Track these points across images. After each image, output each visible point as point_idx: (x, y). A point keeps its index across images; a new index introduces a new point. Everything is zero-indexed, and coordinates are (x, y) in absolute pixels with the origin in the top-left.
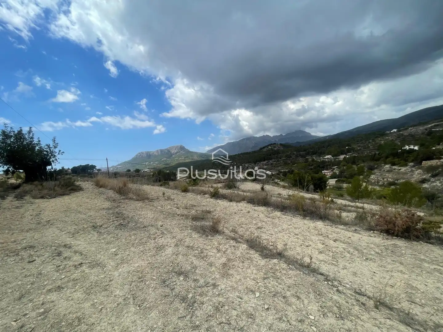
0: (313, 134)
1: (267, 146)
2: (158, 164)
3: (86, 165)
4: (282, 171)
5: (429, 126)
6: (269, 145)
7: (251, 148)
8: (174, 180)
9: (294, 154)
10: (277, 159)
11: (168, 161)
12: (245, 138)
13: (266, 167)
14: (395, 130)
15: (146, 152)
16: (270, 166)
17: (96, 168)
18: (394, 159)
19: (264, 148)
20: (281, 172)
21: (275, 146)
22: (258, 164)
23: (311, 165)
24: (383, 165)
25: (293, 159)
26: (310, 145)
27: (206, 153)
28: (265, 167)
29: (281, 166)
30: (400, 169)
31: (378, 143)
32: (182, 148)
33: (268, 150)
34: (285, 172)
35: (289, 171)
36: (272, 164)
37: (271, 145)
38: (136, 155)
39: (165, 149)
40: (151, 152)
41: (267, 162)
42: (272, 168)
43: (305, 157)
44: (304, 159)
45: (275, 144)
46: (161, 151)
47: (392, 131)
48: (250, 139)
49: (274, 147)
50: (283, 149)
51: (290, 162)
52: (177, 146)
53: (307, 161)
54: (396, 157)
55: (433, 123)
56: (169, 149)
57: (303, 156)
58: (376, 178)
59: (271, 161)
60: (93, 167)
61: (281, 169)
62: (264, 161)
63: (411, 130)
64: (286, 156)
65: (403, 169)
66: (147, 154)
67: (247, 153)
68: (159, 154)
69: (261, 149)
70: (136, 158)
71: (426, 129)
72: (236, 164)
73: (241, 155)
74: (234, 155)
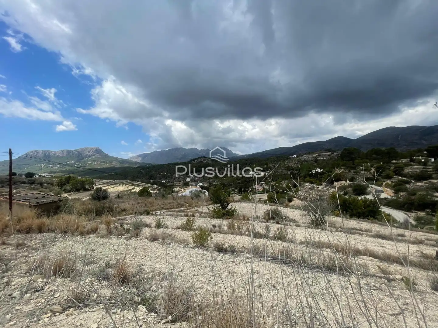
0: (233, 152)
2: (61, 168)
5: (315, 155)
6: (198, 158)
7: (180, 159)
11: (77, 165)
12: (173, 148)
14: (295, 156)
15: (43, 151)
18: (310, 179)
19: (193, 160)
20: (213, 185)
24: (303, 183)
27: (129, 160)
28: (197, 179)
30: (318, 188)
31: (286, 165)
32: (98, 151)
33: (198, 163)
34: (217, 185)
35: (220, 184)
37: (200, 158)
38: (26, 154)
39: (75, 150)
40: (51, 152)
42: (204, 180)
45: (204, 157)
46: (68, 152)
47: (293, 156)
48: (178, 150)
50: (212, 162)
52: (93, 148)
54: (312, 177)
55: (317, 153)
56: (80, 150)
58: (303, 194)
63: (305, 157)
65: (320, 187)
66: (45, 154)
68: (64, 155)
69: (191, 161)
71: (314, 157)
72: (165, 173)
73: (171, 165)
74: (163, 165)
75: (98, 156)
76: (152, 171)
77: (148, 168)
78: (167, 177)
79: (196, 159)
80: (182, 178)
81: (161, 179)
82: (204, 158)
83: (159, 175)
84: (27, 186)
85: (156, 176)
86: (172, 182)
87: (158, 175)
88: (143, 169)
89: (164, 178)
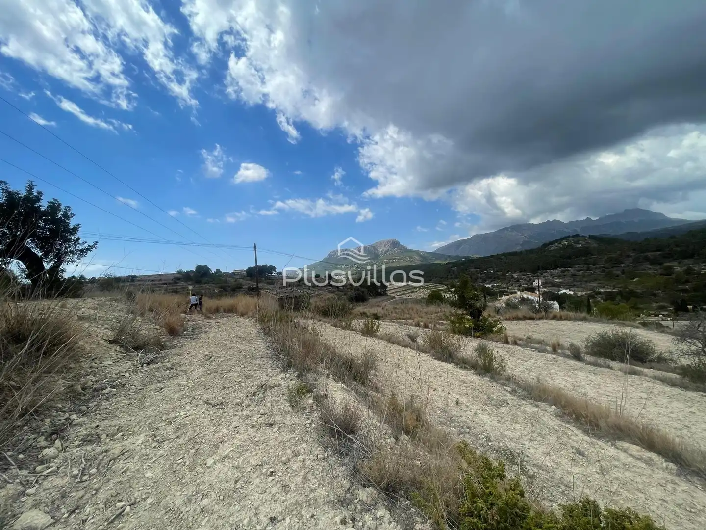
1: (559, 240)
3: (263, 266)
4: (602, 290)
6: (562, 239)
8: (384, 295)
9: (628, 256)
10: (586, 266)
13: (561, 280)
16: (568, 280)
17: (276, 270)
19: (552, 243)
20: (600, 293)
21: (578, 241)
22: (542, 274)
23: (683, 280)
25: (628, 266)
26: (672, 237)
28: (558, 280)
29: (596, 280)
32: (395, 244)
33: (561, 249)
34: (611, 292)
35: (620, 291)
36: (573, 275)
37: (567, 238)
38: (329, 255)
39: (370, 246)
41: (562, 272)
42: (575, 283)
43: (661, 264)
44: (658, 267)
45: (577, 235)
48: (518, 227)
49: (575, 243)
50: (596, 246)
51: (619, 273)
52: (389, 241)
53: (669, 271)
56: (374, 245)
57: (653, 262)
59: (570, 269)
60: (272, 269)
61: (599, 286)
62: (556, 268)
64: (610, 260)
67: (515, 254)
69: (545, 245)
70: (329, 258)
72: (492, 272)
73: (502, 257)
74: (488, 257)
75: (395, 250)
76: (469, 269)
77: (463, 263)
78: (495, 278)
79: (556, 241)
80: (525, 279)
81: (484, 281)
82: (575, 239)
83: (481, 274)
84: (327, 289)
85: (477, 276)
86: (504, 287)
87: (479, 275)
88: (454, 266)
89: (490, 280)
